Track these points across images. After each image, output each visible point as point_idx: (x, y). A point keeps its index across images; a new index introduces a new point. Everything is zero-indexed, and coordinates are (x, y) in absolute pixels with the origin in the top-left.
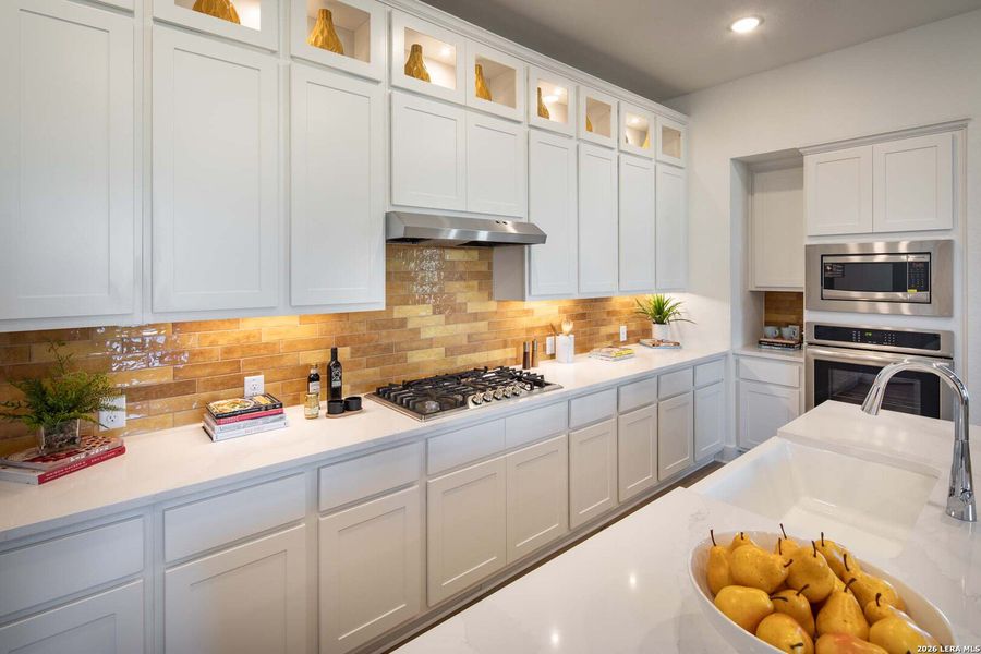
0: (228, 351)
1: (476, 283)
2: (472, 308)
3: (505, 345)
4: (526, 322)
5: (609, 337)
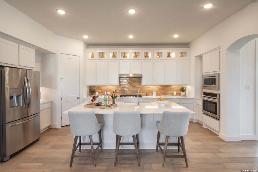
0: (106, 89)
1: (138, 83)
2: (137, 86)
3: (144, 92)
4: (148, 89)
5: (171, 93)
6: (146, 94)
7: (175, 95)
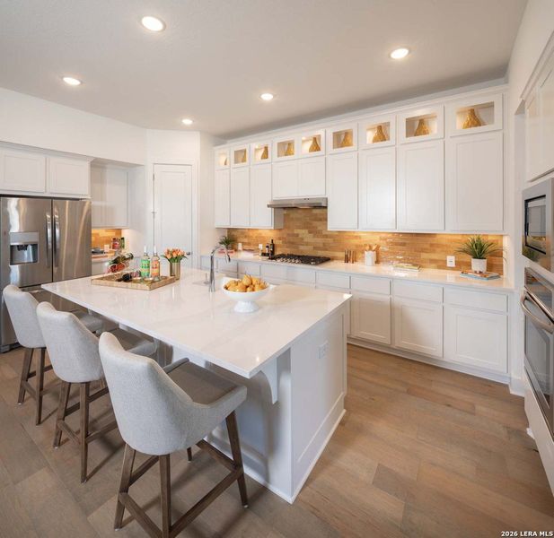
0: (256, 237)
4: (356, 241)
5: (433, 261)
6: (346, 256)
7: (452, 269)
